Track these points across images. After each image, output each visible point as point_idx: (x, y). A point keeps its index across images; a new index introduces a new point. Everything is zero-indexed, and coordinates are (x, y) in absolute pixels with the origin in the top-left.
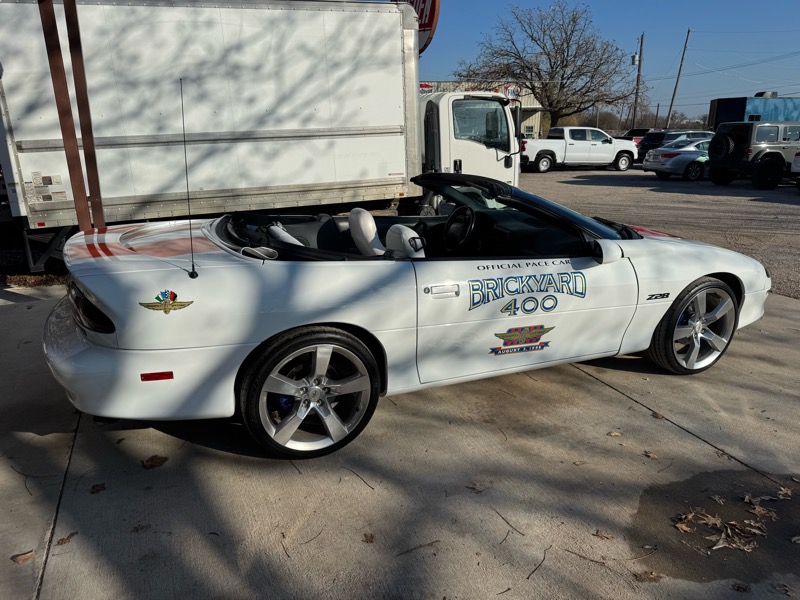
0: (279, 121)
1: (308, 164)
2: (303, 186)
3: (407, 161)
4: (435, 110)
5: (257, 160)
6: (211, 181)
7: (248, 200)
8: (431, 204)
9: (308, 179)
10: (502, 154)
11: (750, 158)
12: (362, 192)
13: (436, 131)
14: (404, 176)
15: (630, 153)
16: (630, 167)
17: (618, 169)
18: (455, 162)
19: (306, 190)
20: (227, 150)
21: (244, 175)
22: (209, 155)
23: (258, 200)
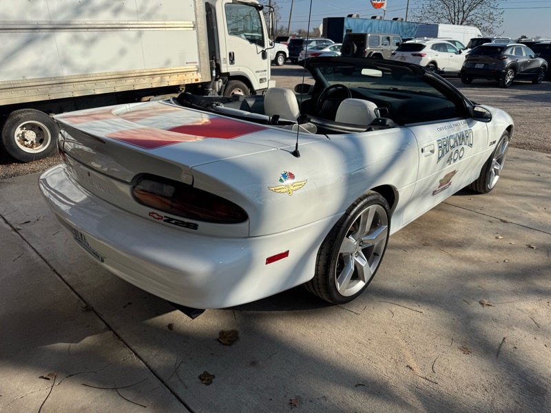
0: (95, 11)
1: (122, 52)
2: (119, 73)
3: (199, 52)
4: (213, 10)
5: (78, 48)
6: (34, 68)
7: (71, 87)
8: (214, 88)
9: (122, 67)
10: (260, 49)
11: (366, 56)
12: (167, 78)
13: (215, 28)
14: (198, 64)
15: (284, 53)
16: (285, 63)
17: (278, 64)
18: (230, 54)
19: (122, 77)
20: (46, 38)
21: (66, 62)
22: (29, 42)
23: (81, 86)
